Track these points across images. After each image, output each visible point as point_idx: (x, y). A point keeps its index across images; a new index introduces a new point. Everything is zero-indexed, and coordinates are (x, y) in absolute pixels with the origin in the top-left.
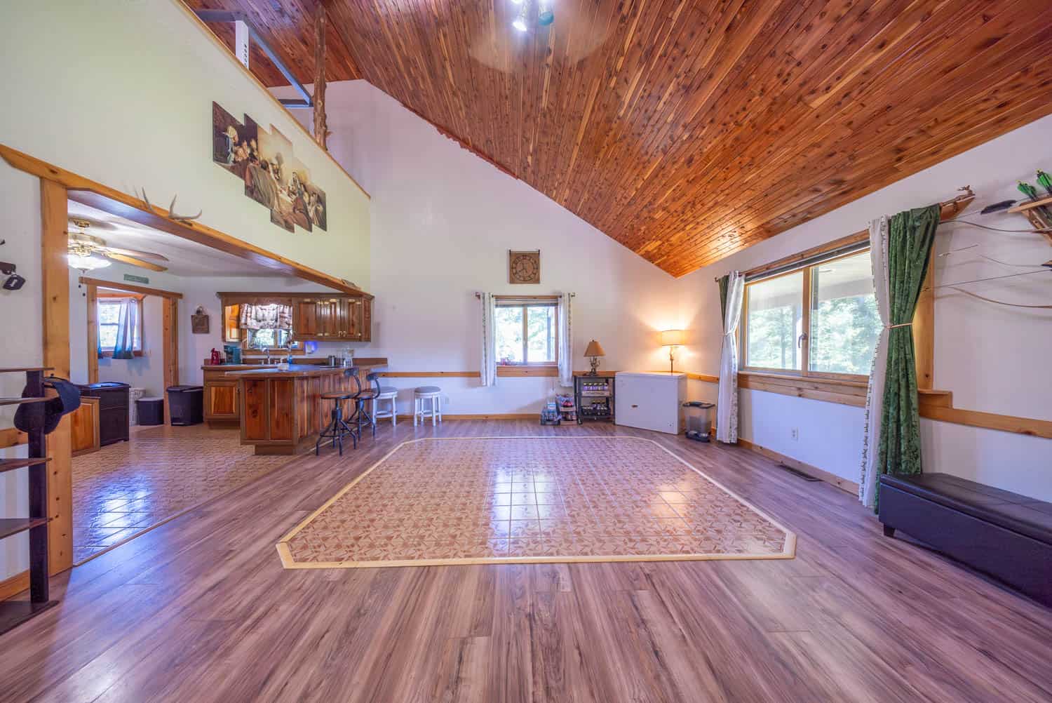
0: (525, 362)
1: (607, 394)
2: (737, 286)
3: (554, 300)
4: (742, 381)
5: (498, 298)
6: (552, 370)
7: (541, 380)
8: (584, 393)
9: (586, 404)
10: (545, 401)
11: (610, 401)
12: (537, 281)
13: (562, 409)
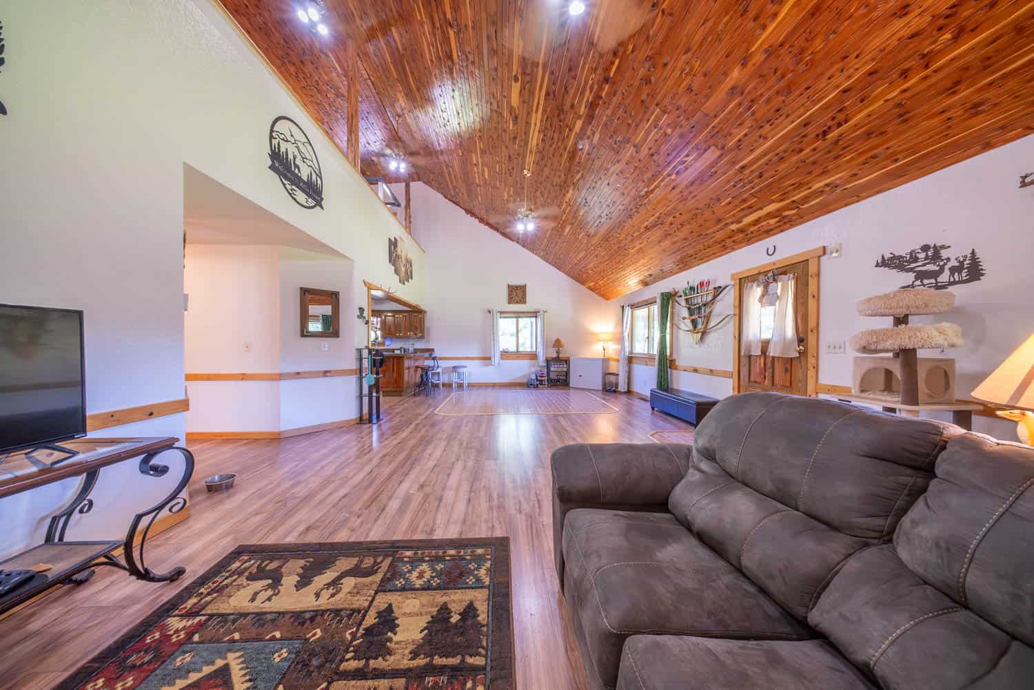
0: (518, 351)
1: (565, 369)
2: (628, 311)
3: (535, 314)
4: (630, 360)
5: (501, 313)
6: (533, 356)
7: (527, 362)
8: (552, 369)
9: (553, 376)
10: (529, 375)
11: (567, 374)
12: (525, 303)
13: (539, 378)
